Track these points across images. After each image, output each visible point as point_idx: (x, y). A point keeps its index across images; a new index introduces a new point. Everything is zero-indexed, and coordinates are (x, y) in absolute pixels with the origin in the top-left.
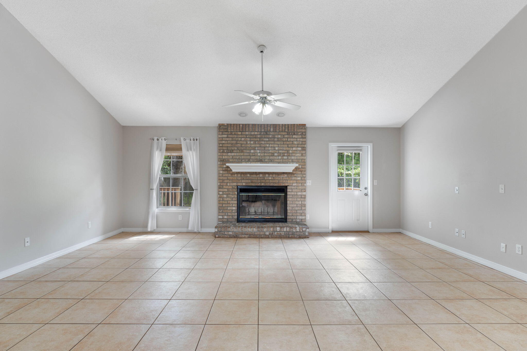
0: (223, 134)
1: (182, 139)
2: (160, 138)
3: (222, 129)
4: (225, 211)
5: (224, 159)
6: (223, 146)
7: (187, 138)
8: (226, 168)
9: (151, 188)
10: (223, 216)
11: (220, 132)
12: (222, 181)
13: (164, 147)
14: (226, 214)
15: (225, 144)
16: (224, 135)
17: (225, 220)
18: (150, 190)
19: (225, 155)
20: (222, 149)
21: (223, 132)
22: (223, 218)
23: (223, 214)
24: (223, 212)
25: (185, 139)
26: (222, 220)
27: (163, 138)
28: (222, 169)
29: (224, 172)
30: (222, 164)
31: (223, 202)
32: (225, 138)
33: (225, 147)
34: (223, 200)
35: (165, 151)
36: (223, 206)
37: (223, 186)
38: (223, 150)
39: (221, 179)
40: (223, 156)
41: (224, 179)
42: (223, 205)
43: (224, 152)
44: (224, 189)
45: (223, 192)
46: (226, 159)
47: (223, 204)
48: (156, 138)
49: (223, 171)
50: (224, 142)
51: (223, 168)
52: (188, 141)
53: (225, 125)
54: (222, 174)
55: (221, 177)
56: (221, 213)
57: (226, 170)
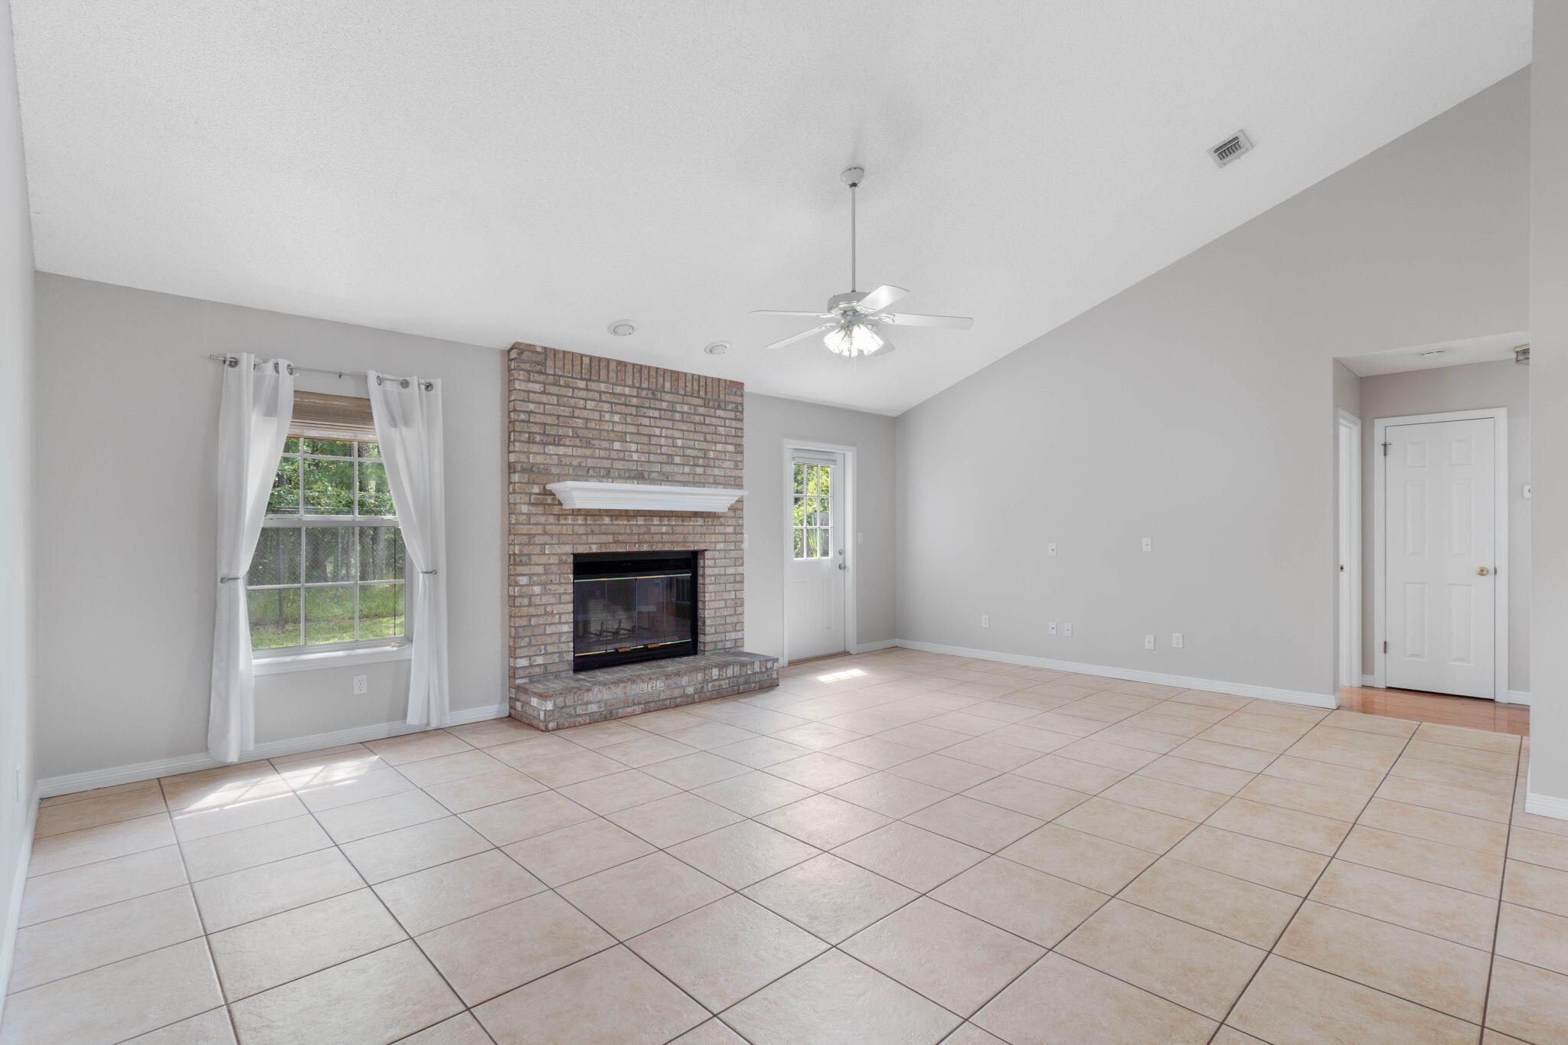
0: (529, 381)
1: (372, 376)
2: (265, 361)
3: (526, 363)
4: (537, 641)
5: (533, 465)
6: (528, 422)
7: (389, 377)
8: (540, 497)
9: (223, 571)
10: (529, 657)
11: (521, 372)
12: (525, 539)
13: (287, 401)
14: (541, 651)
15: (538, 416)
16: (532, 382)
17: (537, 669)
18: (220, 585)
19: (538, 451)
20: (526, 429)
21: (529, 372)
22: (531, 666)
23: (531, 651)
24: (530, 645)
25: (380, 381)
26: (526, 673)
27: (283, 364)
28: (526, 499)
29: (534, 510)
30: (528, 483)
31: (532, 610)
32: (538, 395)
33: (535, 423)
34: (530, 605)
35: (293, 418)
36: (530, 625)
37: (529, 555)
38: (529, 433)
39: (524, 532)
40: (531, 456)
41: (534, 532)
42: (530, 621)
43: (534, 442)
44: (534, 565)
45: (530, 575)
46: (540, 464)
47: (530, 616)
48: (247, 360)
49: (530, 504)
50: (532, 407)
51: (531, 494)
52: (392, 388)
53: (537, 350)
54: (529, 515)
55: (524, 524)
56: (524, 647)
57: (539, 502)
